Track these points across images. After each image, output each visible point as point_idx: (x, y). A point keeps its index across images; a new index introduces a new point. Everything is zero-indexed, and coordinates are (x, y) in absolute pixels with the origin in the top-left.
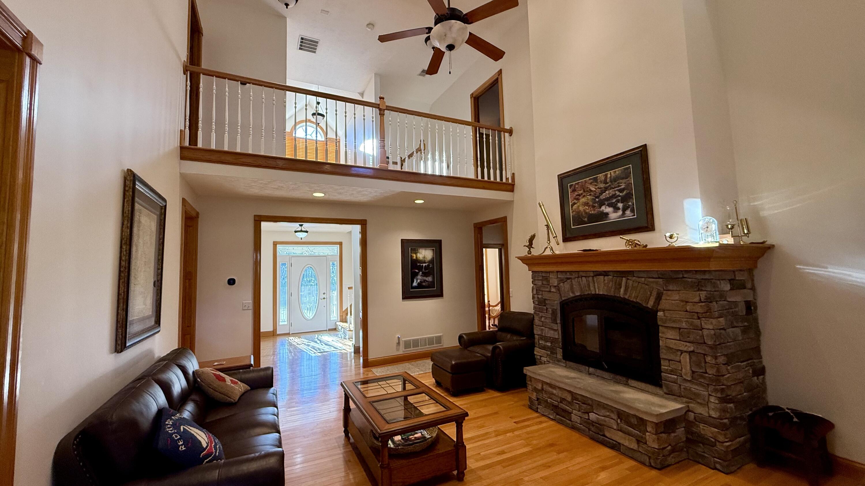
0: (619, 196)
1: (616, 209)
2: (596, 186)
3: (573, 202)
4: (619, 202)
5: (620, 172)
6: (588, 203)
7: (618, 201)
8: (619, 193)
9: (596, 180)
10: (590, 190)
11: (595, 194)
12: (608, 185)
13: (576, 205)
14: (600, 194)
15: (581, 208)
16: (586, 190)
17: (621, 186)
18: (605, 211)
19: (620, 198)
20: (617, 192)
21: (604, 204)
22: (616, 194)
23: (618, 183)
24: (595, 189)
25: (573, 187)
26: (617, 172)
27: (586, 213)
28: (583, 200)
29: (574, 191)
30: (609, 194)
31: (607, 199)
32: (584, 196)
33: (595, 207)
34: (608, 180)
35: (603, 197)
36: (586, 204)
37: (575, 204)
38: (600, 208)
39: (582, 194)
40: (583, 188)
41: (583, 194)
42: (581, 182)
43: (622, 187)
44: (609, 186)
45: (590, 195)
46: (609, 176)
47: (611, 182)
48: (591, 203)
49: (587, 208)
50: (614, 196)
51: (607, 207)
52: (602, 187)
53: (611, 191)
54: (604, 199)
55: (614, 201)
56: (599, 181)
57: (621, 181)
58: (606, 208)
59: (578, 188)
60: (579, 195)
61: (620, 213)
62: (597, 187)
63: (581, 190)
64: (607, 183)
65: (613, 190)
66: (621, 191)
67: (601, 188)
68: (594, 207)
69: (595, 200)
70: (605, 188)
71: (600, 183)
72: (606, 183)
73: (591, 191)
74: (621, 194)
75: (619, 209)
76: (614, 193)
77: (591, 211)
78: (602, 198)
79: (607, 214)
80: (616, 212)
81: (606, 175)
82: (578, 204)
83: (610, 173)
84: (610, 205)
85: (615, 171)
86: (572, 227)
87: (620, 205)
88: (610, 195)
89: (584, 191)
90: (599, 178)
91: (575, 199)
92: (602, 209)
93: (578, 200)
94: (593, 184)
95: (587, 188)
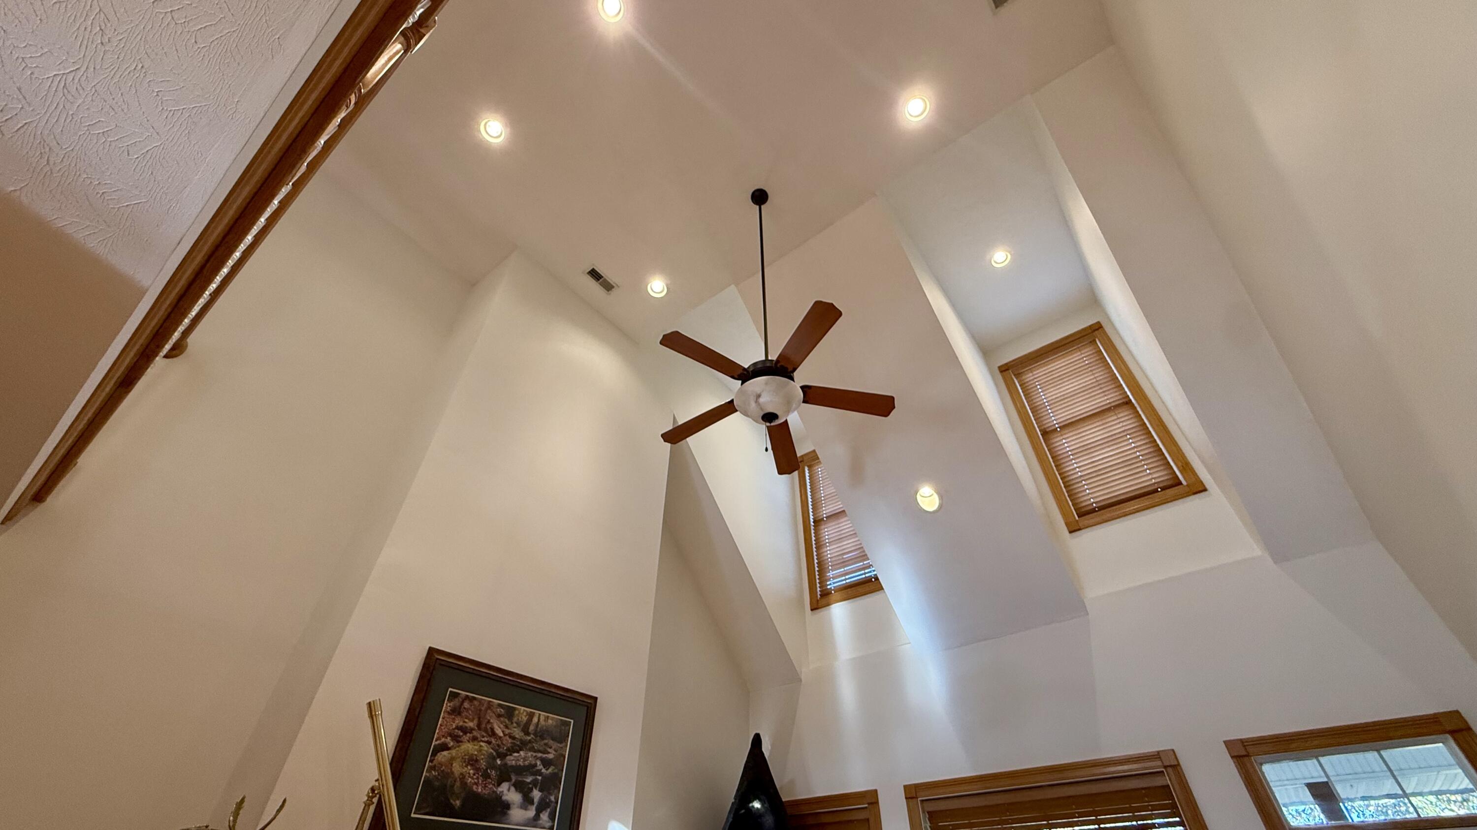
0: (541, 774)
1: (527, 801)
2: (507, 727)
3: (443, 740)
4: (536, 789)
5: (554, 723)
6: (477, 761)
7: (535, 783)
8: (541, 767)
9: (510, 713)
10: (492, 729)
11: (498, 745)
12: (529, 738)
13: (445, 753)
14: (508, 750)
15: (457, 768)
16: (483, 726)
17: (549, 753)
18: (504, 798)
19: (540, 778)
20: (539, 763)
21: (508, 780)
22: (536, 765)
23: (546, 744)
24: (501, 734)
25: (456, 702)
26: (550, 721)
27: (464, 784)
28: (468, 747)
29: (456, 712)
30: (525, 759)
31: (520, 770)
32: (475, 739)
33: (490, 778)
34: (532, 728)
35: (511, 760)
36: (472, 761)
37: (444, 747)
38: (499, 785)
39: (471, 730)
40: (479, 718)
41: (475, 733)
42: (480, 701)
43: (551, 756)
44: (530, 741)
45: (489, 743)
46: (535, 720)
47: (535, 734)
48: (483, 764)
49: (471, 772)
50: (530, 769)
51: (513, 789)
52: (517, 736)
53: (530, 754)
54: (512, 766)
55: (529, 779)
56: (515, 719)
57: (551, 742)
58: (509, 790)
59: (467, 710)
60: (465, 730)
61: (531, 813)
62: (507, 731)
63: (472, 720)
64: (528, 734)
65: (534, 754)
66: (546, 763)
67: (514, 738)
68: (486, 776)
69: (494, 759)
70: (521, 740)
71: (515, 725)
72: (526, 730)
73: (493, 734)
74: (543, 770)
75: (532, 803)
76: (533, 762)
77: (476, 784)
78: (509, 763)
79: (507, 806)
80: (526, 809)
81: (531, 715)
82: (454, 752)
83: (540, 714)
84: (519, 786)
85: (548, 717)
86: (413, 815)
87: (536, 794)
88: (527, 763)
89: (479, 726)
90: (517, 712)
91: (450, 735)
92: (500, 789)
93: (458, 742)
94: (502, 719)
95: (489, 722)
